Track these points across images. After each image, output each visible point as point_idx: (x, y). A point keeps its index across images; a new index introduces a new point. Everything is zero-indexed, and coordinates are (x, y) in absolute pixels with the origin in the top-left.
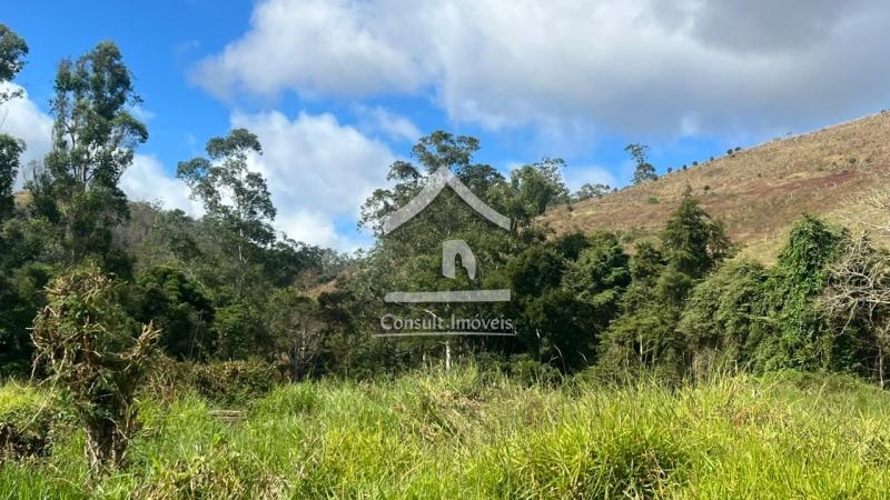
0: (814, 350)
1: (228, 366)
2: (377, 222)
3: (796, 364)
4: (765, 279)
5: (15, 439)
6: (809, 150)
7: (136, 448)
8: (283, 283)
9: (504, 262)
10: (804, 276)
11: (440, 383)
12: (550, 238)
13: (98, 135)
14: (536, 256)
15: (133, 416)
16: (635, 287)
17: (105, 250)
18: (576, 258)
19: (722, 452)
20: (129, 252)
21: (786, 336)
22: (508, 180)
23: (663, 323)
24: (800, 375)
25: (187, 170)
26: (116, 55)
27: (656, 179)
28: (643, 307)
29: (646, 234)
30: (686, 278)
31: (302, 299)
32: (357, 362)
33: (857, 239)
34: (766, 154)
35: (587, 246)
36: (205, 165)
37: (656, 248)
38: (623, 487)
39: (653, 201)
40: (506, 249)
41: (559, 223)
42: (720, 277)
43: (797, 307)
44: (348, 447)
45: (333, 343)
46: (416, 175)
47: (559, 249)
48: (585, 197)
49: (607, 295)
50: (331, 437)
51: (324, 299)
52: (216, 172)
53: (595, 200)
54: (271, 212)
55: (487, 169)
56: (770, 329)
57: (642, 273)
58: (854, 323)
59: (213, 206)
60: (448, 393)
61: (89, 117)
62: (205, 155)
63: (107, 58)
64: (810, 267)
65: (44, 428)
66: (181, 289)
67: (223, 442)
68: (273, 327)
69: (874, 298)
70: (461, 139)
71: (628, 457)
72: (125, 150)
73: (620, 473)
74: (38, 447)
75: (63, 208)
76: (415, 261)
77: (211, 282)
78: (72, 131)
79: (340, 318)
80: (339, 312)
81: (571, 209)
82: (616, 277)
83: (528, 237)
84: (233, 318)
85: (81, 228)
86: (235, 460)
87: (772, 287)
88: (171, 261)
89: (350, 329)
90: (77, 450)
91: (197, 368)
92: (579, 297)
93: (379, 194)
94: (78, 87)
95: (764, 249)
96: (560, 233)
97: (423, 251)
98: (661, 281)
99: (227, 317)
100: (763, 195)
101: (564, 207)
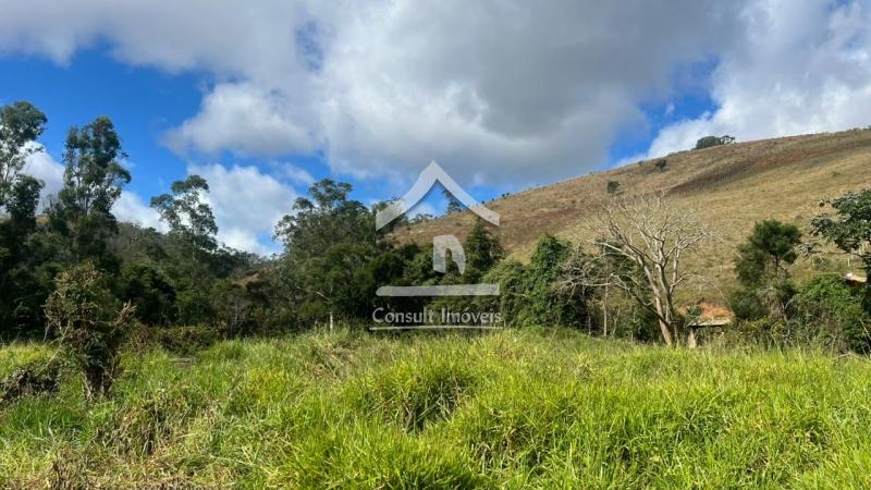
0: (551, 313)
1: (183, 330)
2: (285, 236)
3: (541, 322)
4: (523, 271)
5: (33, 380)
6: (549, 195)
7: (120, 384)
8: (223, 276)
9: (368, 262)
10: (546, 270)
11: (324, 339)
12: (396, 247)
13: (98, 178)
14: (388, 258)
15: (117, 363)
17: (101, 254)
18: (412, 259)
19: (496, 376)
20: (118, 255)
21: (535, 305)
22: (371, 211)
24: (543, 329)
25: (157, 202)
26: (110, 126)
27: (460, 211)
30: (478, 271)
31: (235, 286)
32: (272, 326)
33: (576, 248)
34: (525, 197)
35: (420, 252)
36: (170, 199)
38: (436, 399)
39: (459, 225)
40: (369, 253)
41: (402, 237)
42: (497, 271)
43: (541, 288)
44: (262, 380)
45: (255, 315)
46: (311, 206)
47: (402, 254)
48: (418, 222)
50: (250, 374)
51: (250, 286)
52: (178, 203)
53: (424, 223)
54: (214, 229)
55: (357, 204)
56: (526, 301)
58: (574, 298)
59: (175, 226)
60: (330, 345)
61: (90, 166)
62: (170, 193)
63: (103, 127)
64: (549, 265)
65: (55, 373)
66: (154, 280)
67: (177, 379)
68: (216, 304)
69: (585, 283)
70: (341, 185)
71: (439, 380)
72: (115, 188)
73: (434, 391)
74: (50, 385)
75: (71, 226)
76: (310, 261)
77: (174, 275)
78: (78, 175)
79: (261, 298)
80: (259, 293)
81: (409, 229)
83: (383, 246)
84: (188, 299)
85: (84, 239)
86: (185, 391)
87: (527, 277)
88: (147, 261)
89: (267, 305)
90: (77, 386)
91: (163, 331)
93: (287, 218)
94: (83, 146)
95: (522, 254)
96: (402, 244)
97: (316, 255)
99: (184, 298)
100: (523, 221)
101: (405, 227)
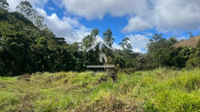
1: (128, 69)
2: (147, 48)
5: (103, 79)
7: (118, 80)
8: (134, 58)
9: (168, 52)
11: (160, 70)
12: (176, 48)
13: (108, 41)
14: (173, 51)
15: (117, 76)
16: (192, 55)
17: (111, 55)
18: (180, 51)
20: (114, 55)
22: (168, 40)
23: (197, 60)
25: (120, 44)
26: (110, 30)
27: (194, 37)
28: (193, 58)
29: (193, 46)
31: (137, 60)
32: (146, 68)
35: (182, 49)
36: (122, 43)
37: (195, 48)
38: (194, 85)
39: (194, 41)
40: (168, 50)
41: (177, 46)
44: (147, 80)
45: (142, 66)
46: (153, 41)
47: (177, 50)
48: (181, 41)
49: (186, 56)
50: (145, 78)
51: (140, 60)
52: (124, 44)
53: (183, 41)
54: (132, 48)
55: (164, 39)
57: (193, 52)
59: (124, 48)
60: (161, 72)
61: (107, 39)
63: (109, 31)
65: (106, 78)
66: (121, 59)
67: (129, 79)
68: (133, 64)
70: (160, 35)
71: (194, 80)
72: (112, 42)
73: (193, 83)
74: (105, 80)
75: (105, 50)
76: (154, 53)
77: (124, 58)
78: (106, 40)
79: (143, 62)
80: (143, 61)
81: (179, 43)
82: (188, 53)
83: (172, 48)
84: (128, 63)
85: (108, 53)
86: (131, 81)
88: (119, 56)
89: (145, 64)
90: (110, 81)
91: (124, 70)
92: (182, 57)
93: (147, 44)
94: (106, 35)
96: (177, 47)
97: (155, 52)
98: (196, 53)
99: (127, 63)
101: (178, 43)
